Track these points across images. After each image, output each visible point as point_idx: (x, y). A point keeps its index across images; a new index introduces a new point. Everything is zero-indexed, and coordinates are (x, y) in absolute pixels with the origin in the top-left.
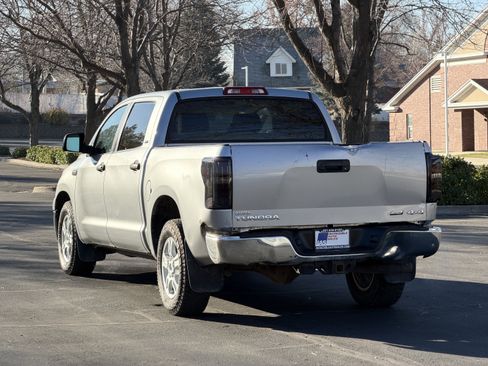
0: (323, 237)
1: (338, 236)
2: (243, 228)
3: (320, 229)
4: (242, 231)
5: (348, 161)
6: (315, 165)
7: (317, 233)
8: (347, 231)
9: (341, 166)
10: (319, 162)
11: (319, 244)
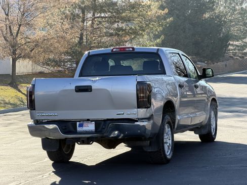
0: (81, 126)
1: (89, 125)
2: (44, 120)
3: (79, 121)
4: (44, 121)
5: (91, 86)
6: (74, 88)
7: (78, 123)
8: (94, 122)
9: (88, 89)
10: (76, 87)
11: (79, 129)
